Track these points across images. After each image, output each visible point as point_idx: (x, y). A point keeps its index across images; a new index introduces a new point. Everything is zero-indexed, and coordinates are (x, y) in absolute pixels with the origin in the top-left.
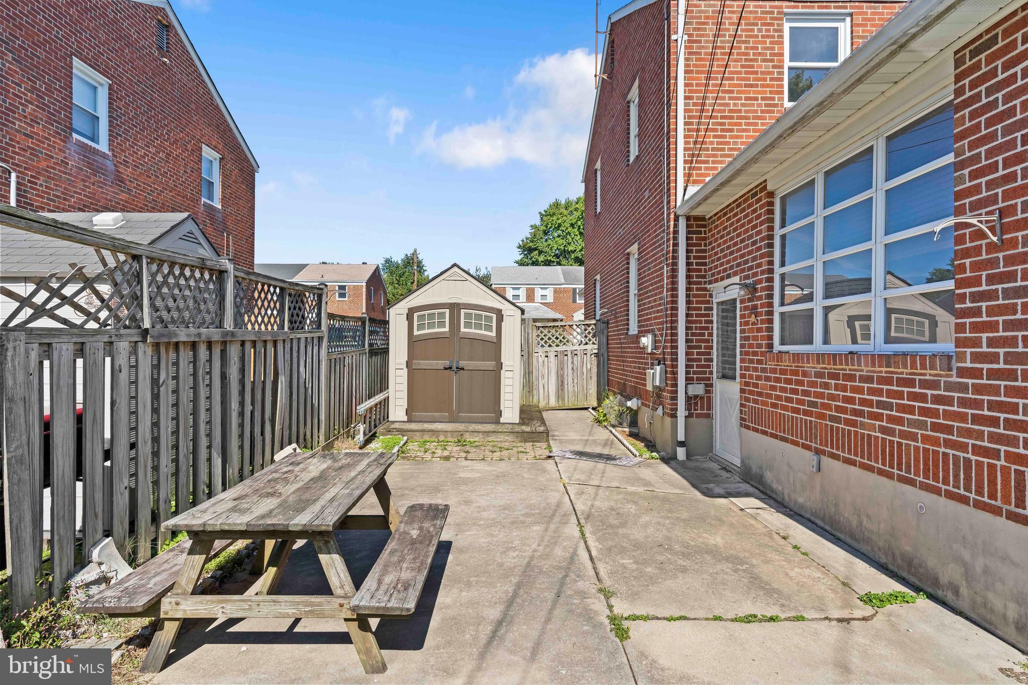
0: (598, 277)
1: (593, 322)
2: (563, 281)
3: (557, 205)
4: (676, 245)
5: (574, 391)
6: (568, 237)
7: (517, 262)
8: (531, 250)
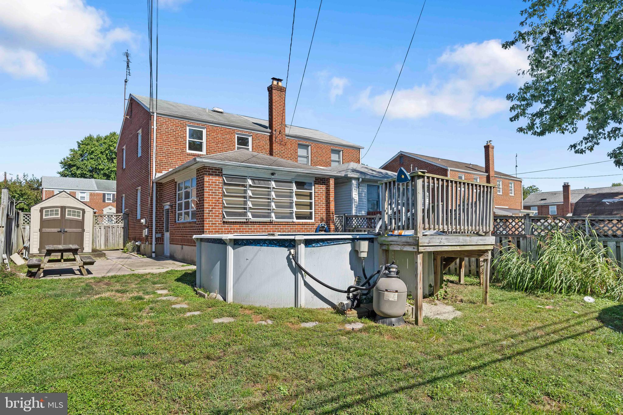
0: (124, 195)
1: (122, 214)
2: (96, 189)
3: (90, 138)
4: (152, 191)
5: (113, 242)
6: (99, 160)
7: (59, 173)
8: (70, 166)
